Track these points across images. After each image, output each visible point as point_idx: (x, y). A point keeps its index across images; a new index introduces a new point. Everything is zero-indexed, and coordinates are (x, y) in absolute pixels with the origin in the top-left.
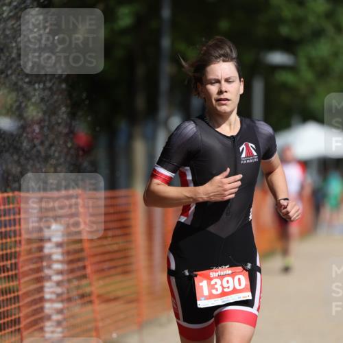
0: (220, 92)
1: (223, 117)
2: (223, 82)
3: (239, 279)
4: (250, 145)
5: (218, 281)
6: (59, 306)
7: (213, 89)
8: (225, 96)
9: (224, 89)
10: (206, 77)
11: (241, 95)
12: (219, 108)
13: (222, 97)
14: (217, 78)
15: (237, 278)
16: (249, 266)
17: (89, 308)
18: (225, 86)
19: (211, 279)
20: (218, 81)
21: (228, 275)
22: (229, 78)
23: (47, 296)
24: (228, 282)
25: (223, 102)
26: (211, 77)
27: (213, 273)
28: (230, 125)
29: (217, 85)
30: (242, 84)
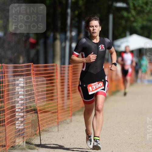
0: (93, 30)
1: (94, 38)
2: (94, 27)
3: (100, 84)
5: (94, 86)
6: (22, 114)
10: (89, 25)
11: (100, 31)
12: (93, 35)
15: (99, 84)
18: (95, 28)
19: (92, 86)
20: (93, 26)
21: (97, 84)
22: (96, 26)
23: (17, 110)
24: (97, 86)
25: (94, 33)
26: (91, 25)
27: (92, 84)
28: (97, 39)
29: (93, 27)
30: (101, 28)
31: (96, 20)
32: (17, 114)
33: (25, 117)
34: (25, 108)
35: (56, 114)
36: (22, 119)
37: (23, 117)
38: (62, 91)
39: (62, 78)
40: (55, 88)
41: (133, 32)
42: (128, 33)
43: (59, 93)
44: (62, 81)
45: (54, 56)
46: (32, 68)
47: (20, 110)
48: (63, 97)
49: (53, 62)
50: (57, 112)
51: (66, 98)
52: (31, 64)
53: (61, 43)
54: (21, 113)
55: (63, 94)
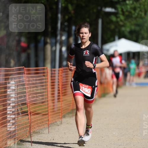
0: (83, 36)
2: (84, 34)
7: (81, 35)
8: (84, 37)
9: (84, 35)
13: (83, 38)
17: (27, 117)
20: (83, 33)
23: (8, 112)
26: (81, 32)
31: (86, 27)
32: (8, 116)
33: (16, 119)
34: (16, 110)
36: (14, 121)
37: (14, 119)
38: (53, 94)
39: (53, 81)
42: (117, 38)
43: (50, 95)
44: (53, 84)
45: (44, 60)
47: (11, 112)
48: (53, 100)
49: (44, 66)
51: (56, 101)
52: (22, 67)
53: (52, 47)
54: (13, 115)
55: (54, 97)
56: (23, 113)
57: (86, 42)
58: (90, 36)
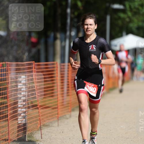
0: (88, 28)
2: (89, 25)
4: (94, 45)
6: (24, 110)
7: (86, 27)
8: (89, 29)
9: (89, 27)
12: (87, 33)
13: (88, 30)
14: (87, 23)
16: (100, 86)
17: (37, 110)
18: (89, 26)
23: (19, 106)
30: (96, 26)
31: (91, 17)
32: (19, 110)
33: (27, 112)
34: (27, 104)
35: (56, 110)
36: (24, 115)
37: (25, 112)
38: (62, 88)
39: (62, 76)
40: (55, 85)
41: (129, 32)
42: (124, 33)
43: (59, 90)
44: (62, 78)
45: (54, 55)
46: (33, 66)
47: (22, 106)
48: (63, 94)
49: (54, 61)
50: (57, 108)
51: (65, 95)
52: (33, 62)
53: (61, 42)
54: (23, 108)
55: (63, 91)
56: (33, 106)
57: (91, 34)
58: (96, 28)
